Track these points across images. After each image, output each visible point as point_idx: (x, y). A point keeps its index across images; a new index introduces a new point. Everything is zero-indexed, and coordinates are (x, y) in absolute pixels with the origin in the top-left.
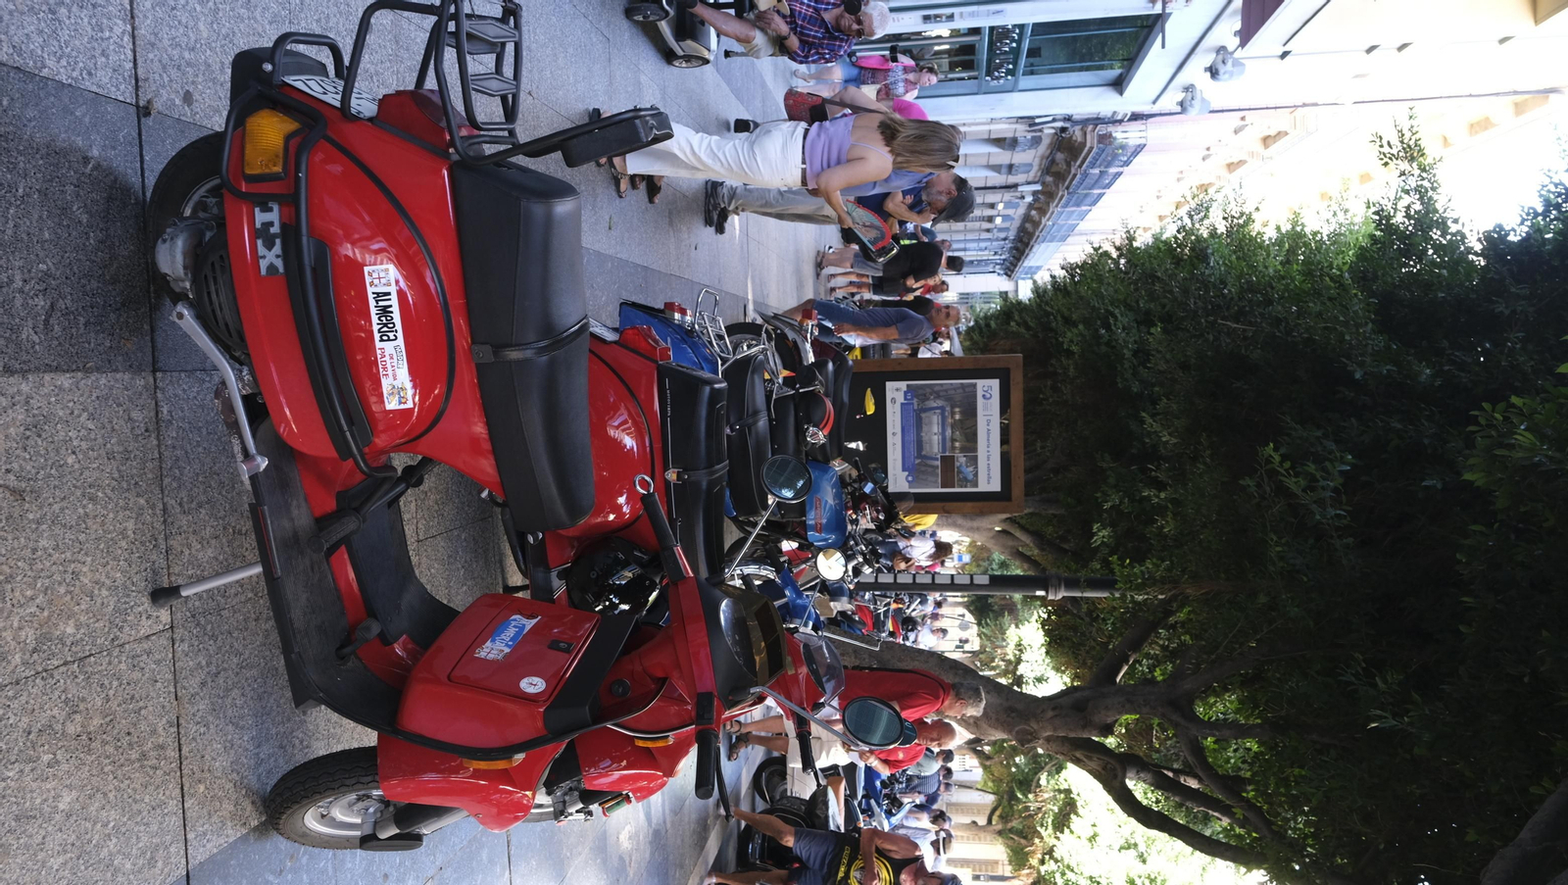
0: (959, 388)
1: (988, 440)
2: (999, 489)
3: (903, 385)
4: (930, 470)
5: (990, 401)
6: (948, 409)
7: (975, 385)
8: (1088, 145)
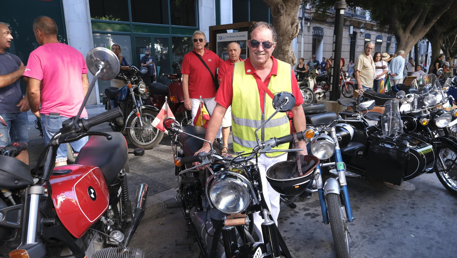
1: (233, 37)
5: (222, 37)
6: (224, 52)
7: (218, 42)
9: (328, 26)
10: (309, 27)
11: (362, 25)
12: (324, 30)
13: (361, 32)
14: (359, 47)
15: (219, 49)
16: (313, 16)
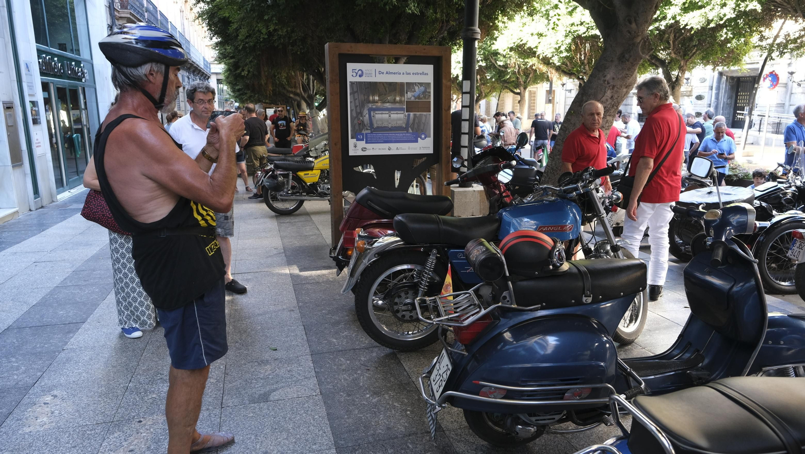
0: (354, 97)
1: (394, 73)
2: (432, 66)
3: (352, 142)
4: (417, 121)
5: (364, 72)
6: (370, 105)
7: (350, 82)
8: (129, 16)
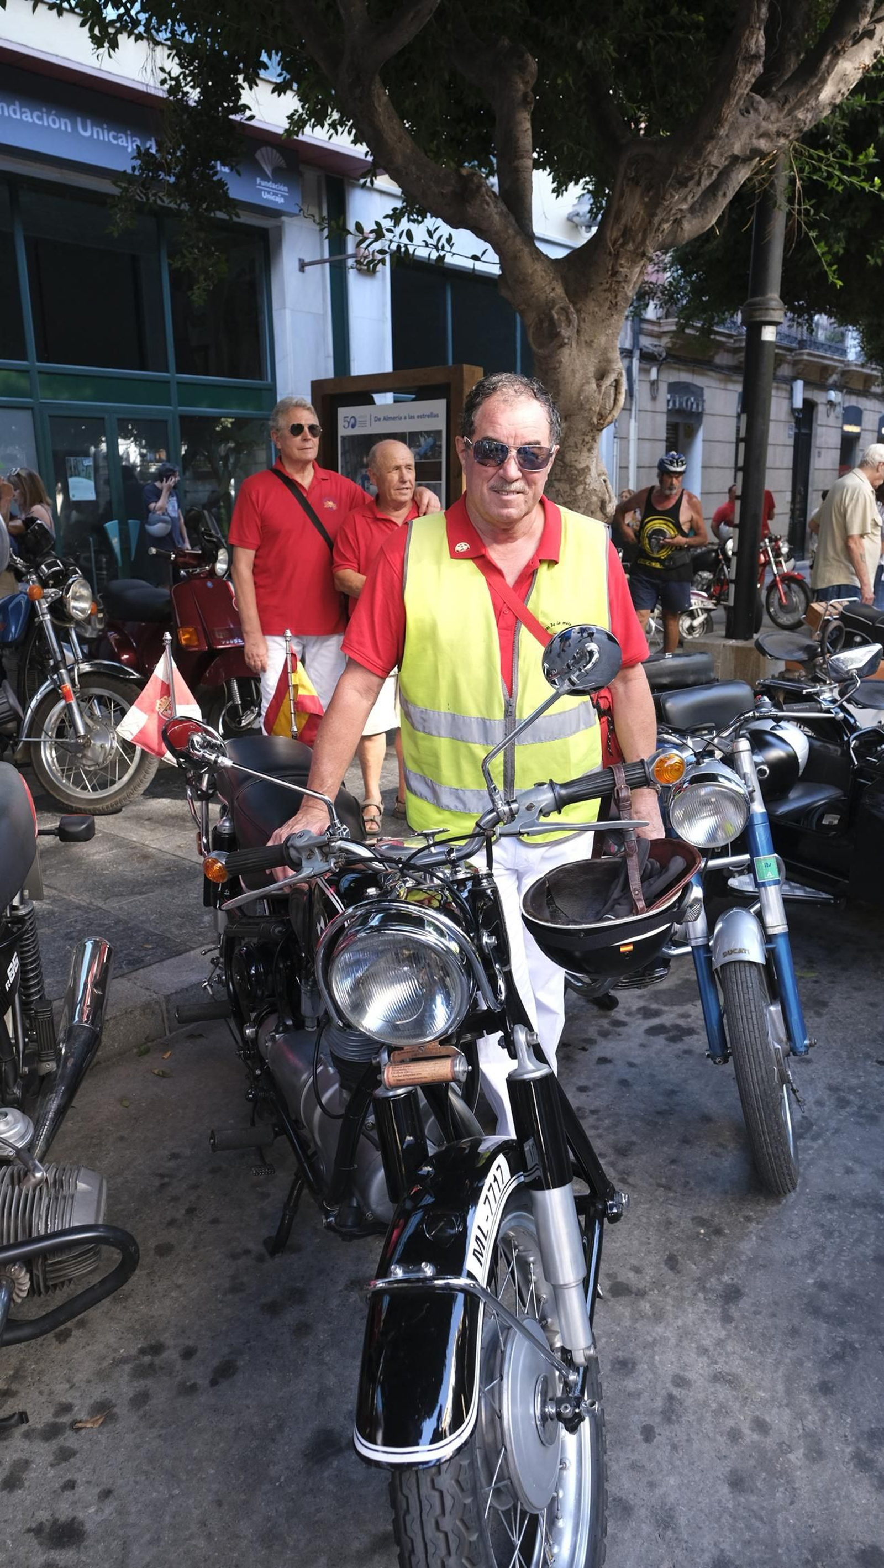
0: (345, 455)
1: (394, 419)
2: (445, 401)
5: (358, 419)
7: (342, 437)
9: (720, 380)
10: (654, 384)
11: (835, 377)
12: (707, 394)
13: (830, 403)
14: (823, 451)
15: (345, 462)
16: (669, 345)
